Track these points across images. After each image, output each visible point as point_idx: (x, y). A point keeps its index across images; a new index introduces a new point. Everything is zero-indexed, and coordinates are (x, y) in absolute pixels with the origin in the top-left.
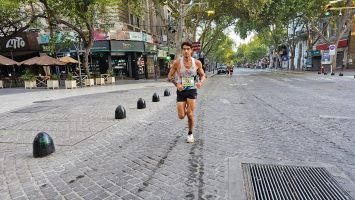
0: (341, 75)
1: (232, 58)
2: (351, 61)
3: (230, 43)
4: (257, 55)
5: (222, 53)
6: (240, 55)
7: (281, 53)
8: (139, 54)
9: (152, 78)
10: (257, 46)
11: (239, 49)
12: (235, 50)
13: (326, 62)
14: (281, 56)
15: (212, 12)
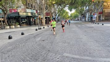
0: (98, 24)
1: (68, 17)
2: (103, 18)
3: (67, 13)
4: (76, 17)
5: (65, 16)
6: (71, 16)
7: (83, 16)
8: (31, 17)
9: (37, 25)
10: (75, 14)
11: (71, 15)
12: (69, 15)
13: (94, 19)
14: (83, 17)
15: (54, 2)
